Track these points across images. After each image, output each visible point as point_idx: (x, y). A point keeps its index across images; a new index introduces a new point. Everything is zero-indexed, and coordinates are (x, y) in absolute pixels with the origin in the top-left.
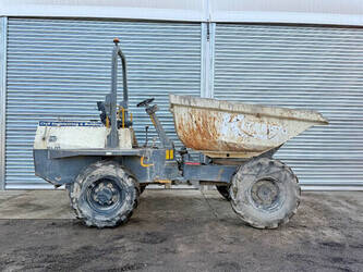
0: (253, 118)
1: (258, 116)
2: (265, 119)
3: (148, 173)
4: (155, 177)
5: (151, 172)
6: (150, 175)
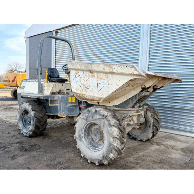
0: (88, 74)
1: (91, 72)
2: (95, 74)
3: (59, 110)
4: (62, 113)
5: (60, 109)
6: (60, 111)
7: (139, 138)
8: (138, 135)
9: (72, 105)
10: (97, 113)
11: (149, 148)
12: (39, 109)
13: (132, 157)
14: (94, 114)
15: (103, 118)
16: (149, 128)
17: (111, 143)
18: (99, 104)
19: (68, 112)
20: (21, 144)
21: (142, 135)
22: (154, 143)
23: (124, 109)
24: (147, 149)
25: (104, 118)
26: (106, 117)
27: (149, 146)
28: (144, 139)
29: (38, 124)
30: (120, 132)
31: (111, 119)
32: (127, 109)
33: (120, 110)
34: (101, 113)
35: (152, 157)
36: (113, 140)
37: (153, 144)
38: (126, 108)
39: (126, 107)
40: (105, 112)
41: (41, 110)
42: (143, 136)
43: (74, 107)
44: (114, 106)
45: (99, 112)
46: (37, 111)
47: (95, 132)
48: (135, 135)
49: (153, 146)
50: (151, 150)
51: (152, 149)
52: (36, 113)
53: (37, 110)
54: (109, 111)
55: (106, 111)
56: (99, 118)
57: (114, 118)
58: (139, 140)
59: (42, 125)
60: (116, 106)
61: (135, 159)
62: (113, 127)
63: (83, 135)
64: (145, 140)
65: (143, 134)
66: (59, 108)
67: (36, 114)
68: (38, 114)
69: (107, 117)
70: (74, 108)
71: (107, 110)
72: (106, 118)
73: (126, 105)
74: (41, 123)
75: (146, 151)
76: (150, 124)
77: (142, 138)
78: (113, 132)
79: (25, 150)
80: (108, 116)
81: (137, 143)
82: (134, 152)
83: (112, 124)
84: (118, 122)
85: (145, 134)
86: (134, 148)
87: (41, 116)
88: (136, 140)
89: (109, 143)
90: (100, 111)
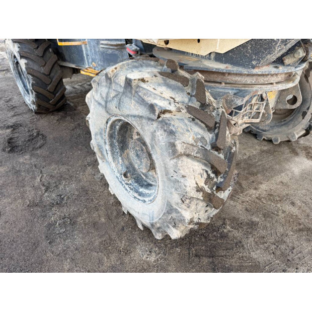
3: (85, 55)
4: (92, 63)
5: (87, 55)
6: (87, 58)
7: (267, 135)
8: (264, 128)
9: (112, 45)
10: (131, 92)
11: (287, 167)
12: (36, 52)
13: (240, 201)
14: (124, 93)
15: (149, 119)
16: (302, 117)
17: (175, 207)
18: (169, 46)
19: (104, 61)
20: (14, 129)
21: (276, 130)
22: (299, 151)
23: (245, 71)
24: (281, 171)
25: (152, 116)
26: (162, 116)
27: (288, 160)
28: (277, 140)
29: (41, 90)
30: (212, 175)
31: (181, 125)
32: (256, 71)
33: (229, 74)
34: (147, 93)
35: (293, 204)
36: (180, 201)
37: (297, 154)
38: (253, 67)
39: (254, 63)
40: (163, 89)
41: (42, 57)
42: (279, 132)
43: (117, 49)
44: (213, 56)
45: (138, 86)
46: (32, 60)
47: (138, 149)
48: (258, 128)
49: (297, 159)
50: (290, 174)
51: (293, 173)
52: (31, 63)
53: (32, 56)
54: (179, 84)
55: (168, 86)
56: (136, 113)
57: (193, 120)
58: (264, 139)
59: (52, 91)
60: (219, 57)
61: (247, 210)
62: (185, 158)
63: (108, 147)
64: (279, 141)
65: (280, 130)
66: (84, 52)
67: (31, 67)
68: (36, 67)
69: (167, 115)
70: (117, 52)
71: (173, 82)
72: (163, 121)
73: (255, 54)
74: (48, 88)
75: (278, 179)
76: (308, 109)
77: (273, 137)
78: (183, 176)
79: (10, 150)
80: (170, 112)
81: (257, 147)
82: (247, 179)
83: (180, 148)
84: (209, 136)
85: (284, 128)
86: (250, 165)
87: (42, 70)
88: (256, 138)
89: (167, 205)
90: (142, 85)
